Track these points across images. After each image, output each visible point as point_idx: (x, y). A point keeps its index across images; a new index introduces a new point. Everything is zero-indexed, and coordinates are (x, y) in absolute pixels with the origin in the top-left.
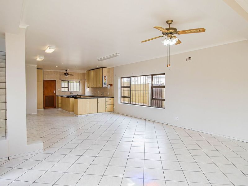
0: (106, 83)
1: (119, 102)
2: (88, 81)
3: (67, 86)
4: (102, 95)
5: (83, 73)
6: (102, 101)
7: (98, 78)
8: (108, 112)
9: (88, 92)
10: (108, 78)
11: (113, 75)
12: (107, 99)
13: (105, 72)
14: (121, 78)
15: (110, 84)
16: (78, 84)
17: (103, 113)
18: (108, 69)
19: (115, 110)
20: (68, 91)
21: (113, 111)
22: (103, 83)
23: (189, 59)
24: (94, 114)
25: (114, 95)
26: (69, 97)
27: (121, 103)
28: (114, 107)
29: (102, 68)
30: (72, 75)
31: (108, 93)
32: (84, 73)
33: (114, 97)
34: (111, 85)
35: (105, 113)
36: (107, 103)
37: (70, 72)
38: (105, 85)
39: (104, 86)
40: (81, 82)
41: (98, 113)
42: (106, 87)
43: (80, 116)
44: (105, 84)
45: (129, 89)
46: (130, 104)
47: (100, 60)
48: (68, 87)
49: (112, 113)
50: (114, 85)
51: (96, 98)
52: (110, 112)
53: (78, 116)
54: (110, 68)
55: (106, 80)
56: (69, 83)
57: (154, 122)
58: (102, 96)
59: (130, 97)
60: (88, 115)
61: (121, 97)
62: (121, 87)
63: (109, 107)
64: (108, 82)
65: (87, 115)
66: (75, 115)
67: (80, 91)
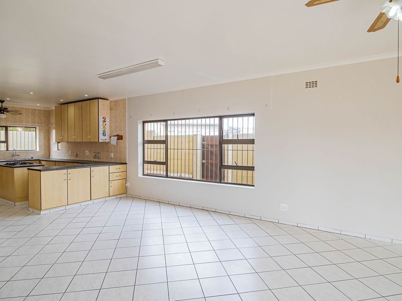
0: (107, 132)
1: (140, 175)
2: (59, 128)
3: (4, 140)
4: (95, 158)
5: (44, 110)
6: (100, 172)
7: (86, 121)
8: (115, 197)
9: (58, 152)
10: (110, 121)
11: (124, 116)
12: (113, 168)
13: (104, 109)
14: (144, 122)
15: (117, 135)
16: (31, 134)
17: (104, 199)
18: (111, 102)
19: (128, 190)
20: (7, 150)
21: (125, 193)
22: (101, 132)
23: (312, 84)
24: (82, 204)
25: (126, 160)
26: (12, 165)
27: (144, 175)
28: (128, 185)
29: (98, 98)
30: (17, 112)
31: (112, 155)
32: (47, 111)
33: (126, 164)
34: (120, 137)
35: (107, 199)
36: (112, 177)
37: (13, 107)
38: (104, 138)
39: (102, 138)
40: (40, 130)
41: (92, 202)
42: (106, 141)
43: (47, 212)
44: (104, 134)
45: (163, 146)
46: (167, 176)
47: (104, 77)
48: (6, 142)
49: (124, 198)
50: (127, 138)
51: (87, 166)
52: (118, 196)
53: (42, 213)
54: (116, 102)
55: (107, 127)
56: (10, 133)
57: (229, 215)
58: (96, 160)
59: (165, 163)
60: (68, 207)
61: (144, 162)
62: (145, 142)
63: (116, 185)
64: (111, 131)
65: (64, 208)
66: (30, 209)
67: (38, 150)
